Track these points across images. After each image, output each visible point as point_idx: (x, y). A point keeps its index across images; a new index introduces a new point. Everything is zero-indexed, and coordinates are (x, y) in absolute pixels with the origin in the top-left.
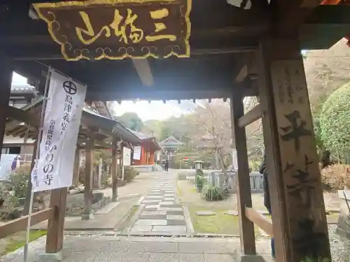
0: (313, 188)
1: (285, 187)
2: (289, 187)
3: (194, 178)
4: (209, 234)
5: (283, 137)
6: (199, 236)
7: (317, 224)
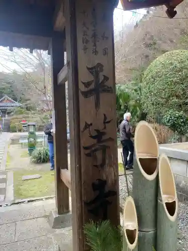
0: (109, 147)
1: (82, 148)
2: (86, 148)
3: (26, 141)
4: (29, 200)
5: (83, 93)
6: (18, 203)
7: (110, 182)
